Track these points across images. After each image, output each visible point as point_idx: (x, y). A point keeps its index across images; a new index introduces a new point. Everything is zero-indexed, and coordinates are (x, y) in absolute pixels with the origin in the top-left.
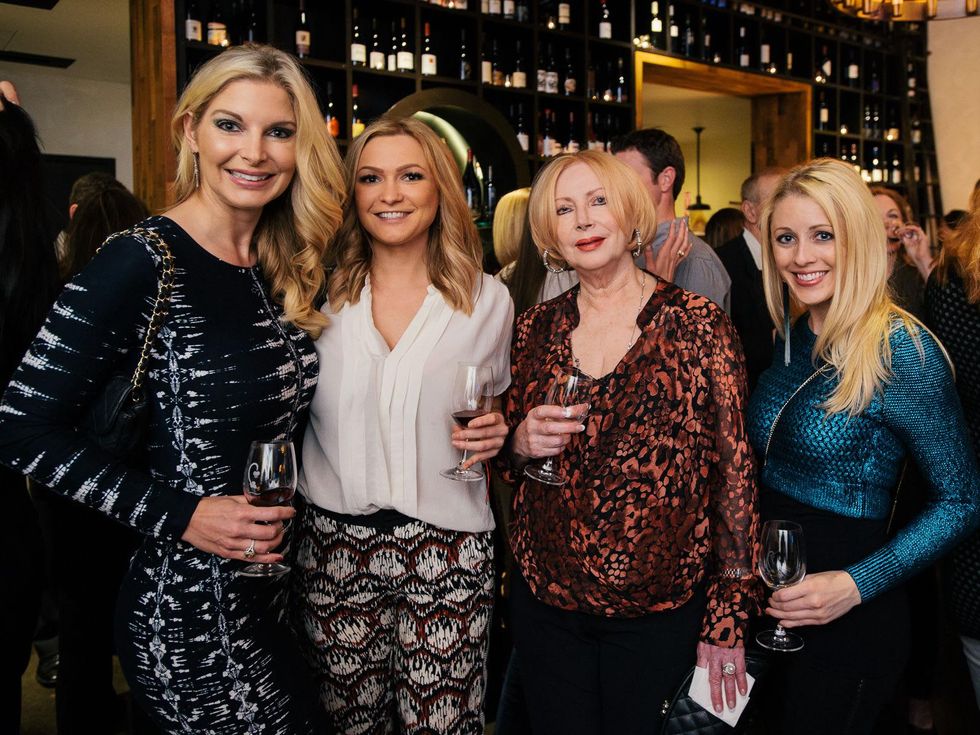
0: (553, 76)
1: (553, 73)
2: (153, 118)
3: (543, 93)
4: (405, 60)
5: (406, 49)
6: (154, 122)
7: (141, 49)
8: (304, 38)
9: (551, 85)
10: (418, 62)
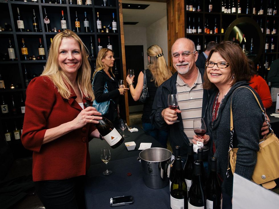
0: (271, 10)
1: (271, 9)
2: (177, 32)
3: (268, 15)
4: (234, 10)
5: (234, 7)
6: (177, 33)
7: (172, 15)
8: (211, 7)
9: (270, 13)
10: (237, 10)
